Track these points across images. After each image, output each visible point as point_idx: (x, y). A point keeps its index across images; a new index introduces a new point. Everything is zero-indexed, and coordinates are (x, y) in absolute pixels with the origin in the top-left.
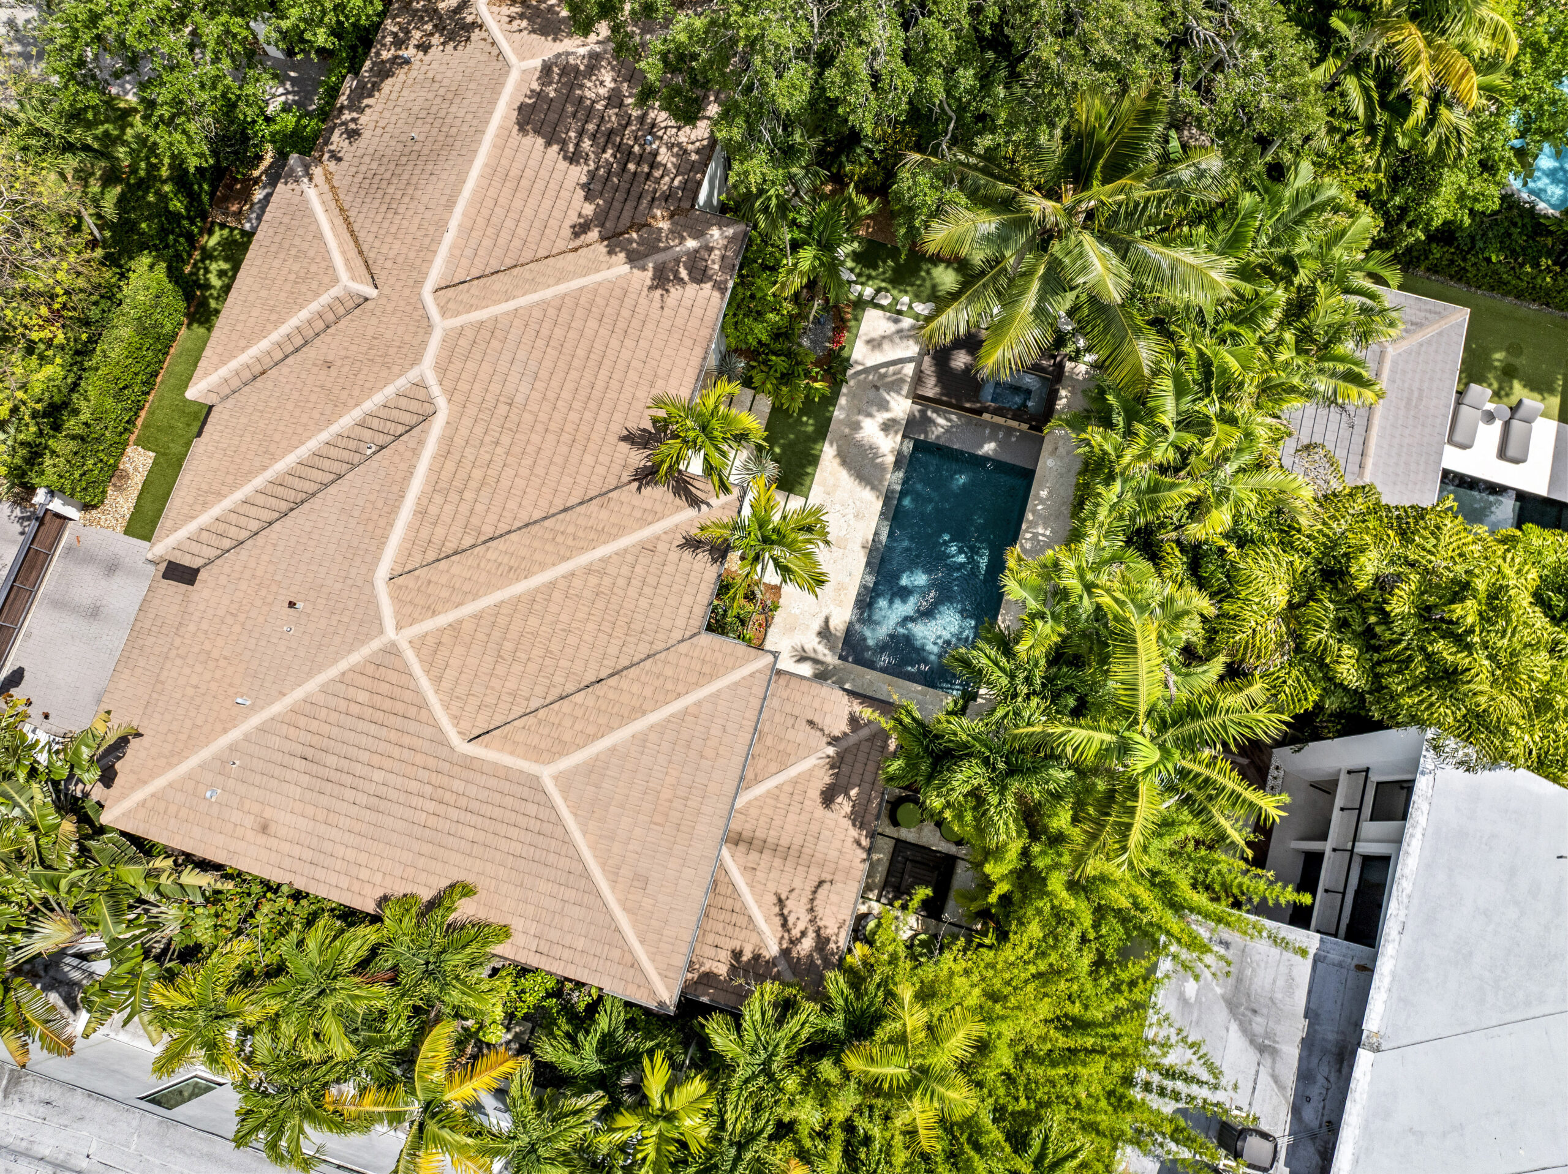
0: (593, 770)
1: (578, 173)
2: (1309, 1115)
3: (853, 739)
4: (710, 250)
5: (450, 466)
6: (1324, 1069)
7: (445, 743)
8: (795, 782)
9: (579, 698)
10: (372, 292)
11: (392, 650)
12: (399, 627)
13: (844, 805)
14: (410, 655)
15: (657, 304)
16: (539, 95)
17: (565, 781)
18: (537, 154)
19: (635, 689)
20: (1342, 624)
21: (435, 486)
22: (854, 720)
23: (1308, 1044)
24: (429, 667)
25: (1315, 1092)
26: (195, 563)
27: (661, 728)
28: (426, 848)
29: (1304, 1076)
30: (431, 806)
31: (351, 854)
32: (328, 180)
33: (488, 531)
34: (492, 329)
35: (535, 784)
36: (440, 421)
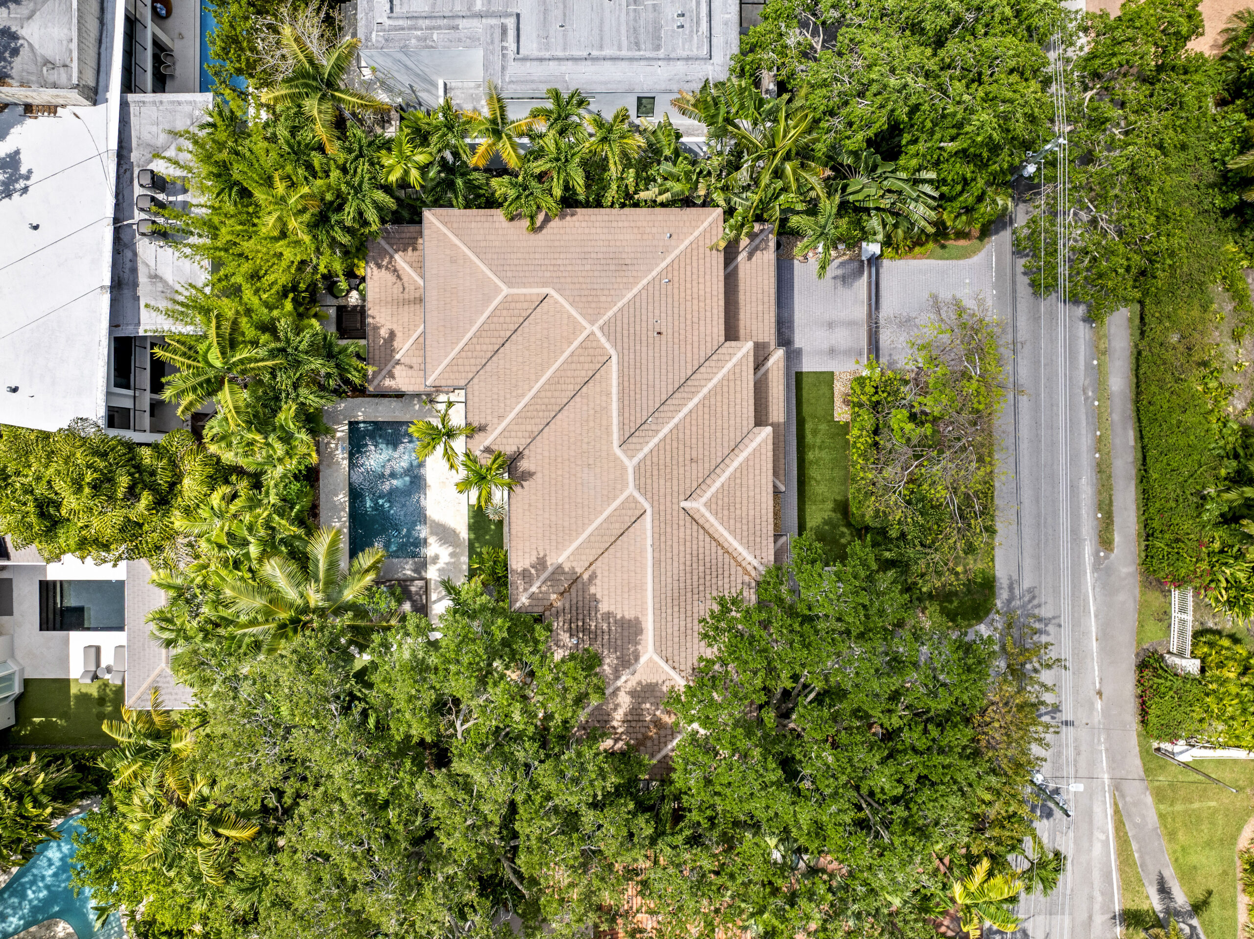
0: (488, 300)
1: (604, 607)
2: (128, 254)
3: (389, 367)
4: (525, 590)
5: (604, 423)
6: (126, 276)
7: (558, 290)
8: (409, 336)
9: (508, 334)
10: (683, 504)
11: (592, 323)
12: (593, 333)
13: (384, 333)
14: (584, 323)
15: (540, 549)
16: (637, 643)
17: (497, 290)
18: (626, 608)
19: (484, 347)
20: (153, 473)
21: (606, 409)
22: (391, 376)
23: (136, 285)
24: (575, 322)
25: (128, 265)
26: (728, 344)
27: (466, 332)
28: (557, 244)
29: (134, 270)
30: (559, 262)
31: (593, 231)
32: (744, 569)
33: (577, 399)
34: (610, 499)
35: (509, 284)
36: (616, 443)
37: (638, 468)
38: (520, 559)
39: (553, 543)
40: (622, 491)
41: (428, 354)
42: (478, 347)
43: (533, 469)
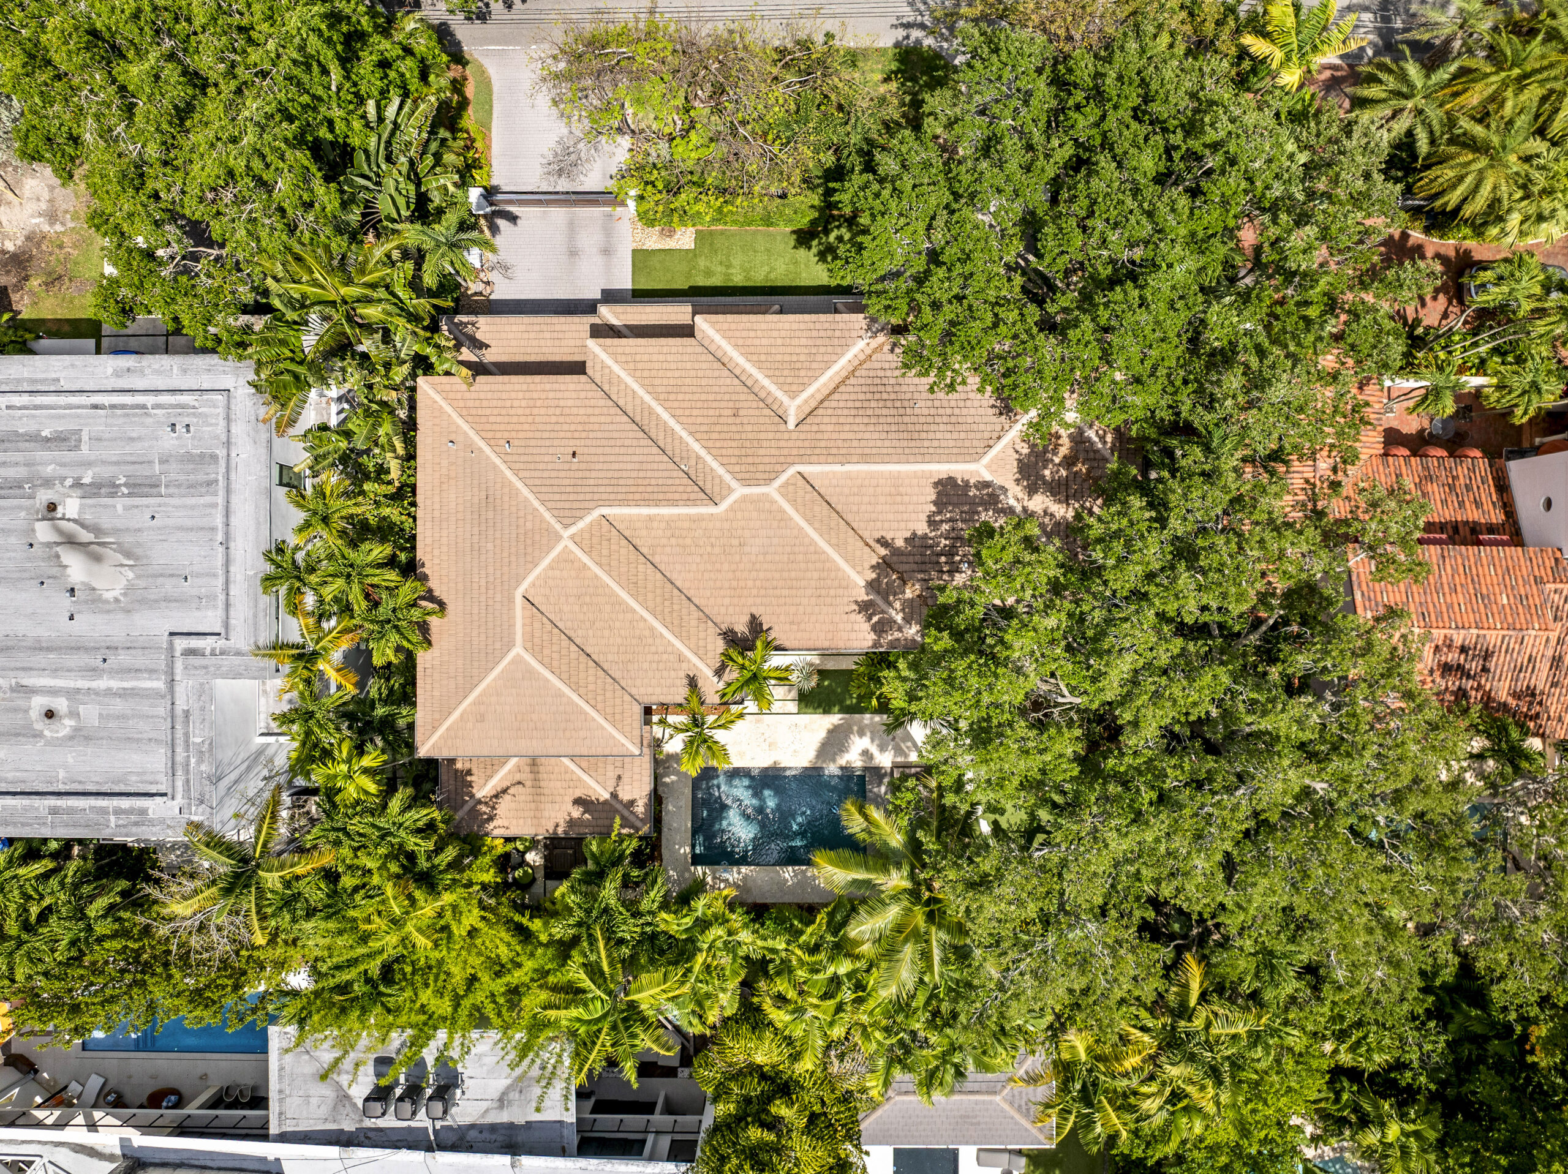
0: (530, 673)
1: (922, 528)
2: (473, 1134)
3: (619, 807)
4: (900, 629)
5: (687, 525)
6: (500, 1138)
7: (518, 583)
8: (580, 780)
9: (574, 648)
10: (791, 425)
11: (559, 538)
12: (572, 537)
13: (577, 813)
14: (559, 548)
15: (848, 609)
16: (967, 484)
17: (518, 660)
18: (922, 499)
19: (591, 679)
20: (748, 1100)
21: (669, 522)
22: (632, 803)
23: (511, 1126)
24: (557, 560)
25: (486, 1135)
26: (589, 370)
27: (571, 702)
28: (460, 586)
29: (493, 1128)
30: (483, 583)
31: (444, 540)
32: (875, 351)
33: (656, 560)
34: (783, 519)
35: (511, 645)
36: (712, 510)
37: (745, 482)
38: (861, 635)
39: (841, 592)
40: (773, 502)
41: (600, 752)
42: (591, 687)
43: (747, 618)
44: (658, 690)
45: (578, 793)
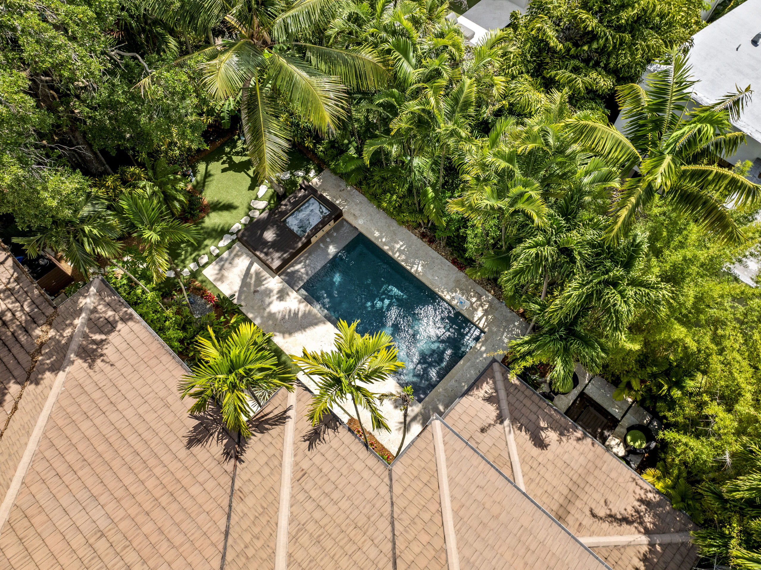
3: (504, 405)
22: (489, 399)
27: (462, 542)
38: (130, 337)
39: (90, 388)
41: (476, 460)
44: (359, 466)
45: (536, 451)
